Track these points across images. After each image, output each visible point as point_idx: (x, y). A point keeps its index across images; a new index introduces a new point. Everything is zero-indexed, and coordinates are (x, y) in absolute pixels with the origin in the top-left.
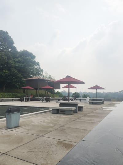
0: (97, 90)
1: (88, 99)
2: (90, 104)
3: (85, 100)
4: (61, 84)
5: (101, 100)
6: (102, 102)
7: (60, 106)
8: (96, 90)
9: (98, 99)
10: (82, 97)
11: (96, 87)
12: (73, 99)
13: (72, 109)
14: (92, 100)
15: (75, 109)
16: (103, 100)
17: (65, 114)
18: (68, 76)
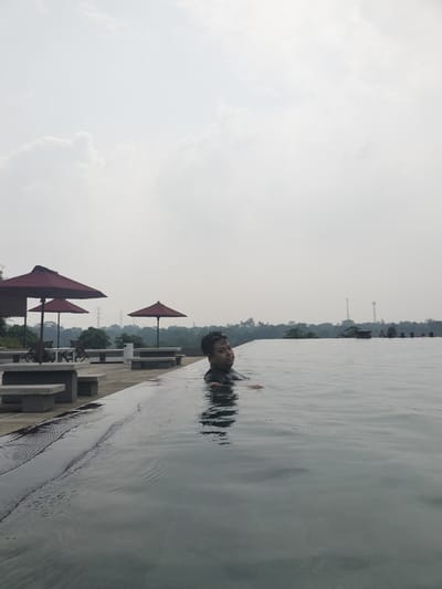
0: (161, 319)
1: (130, 349)
2: (133, 368)
3: (120, 354)
4: (29, 299)
5: (171, 353)
6: (174, 358)
7: (4, 383)
8: (155, 318)
9: (161, 349)
10: (115, 345)
11: (158, 310)
12: (71, 354)
13: (49, 390)
14: (143, 354)
15: (63, 389)
16: (179, 353)
17: (19, 411)
18: (38, 269)
